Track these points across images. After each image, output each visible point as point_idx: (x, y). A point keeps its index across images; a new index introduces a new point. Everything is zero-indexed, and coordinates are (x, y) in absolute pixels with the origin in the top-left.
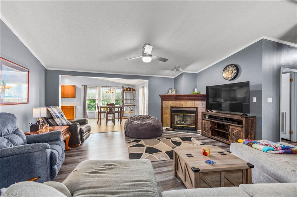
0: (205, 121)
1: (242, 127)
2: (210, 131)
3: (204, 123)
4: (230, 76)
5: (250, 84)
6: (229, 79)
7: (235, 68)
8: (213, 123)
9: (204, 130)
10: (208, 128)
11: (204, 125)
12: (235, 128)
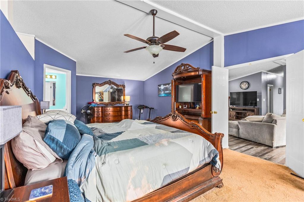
0: (231, 112)
1: (254, 113)
2: (235, 117)
3: (230, 113)
4: (244, 87)
5: (257, 92)
6: (244, 89)
7: (247, 83)
8: (236, 112)
9: (230, 117)
10: (233, 115)
11: (230, 114)
12: (251, 113)
